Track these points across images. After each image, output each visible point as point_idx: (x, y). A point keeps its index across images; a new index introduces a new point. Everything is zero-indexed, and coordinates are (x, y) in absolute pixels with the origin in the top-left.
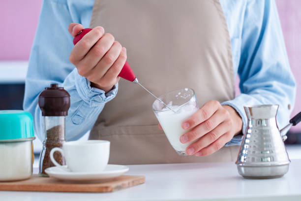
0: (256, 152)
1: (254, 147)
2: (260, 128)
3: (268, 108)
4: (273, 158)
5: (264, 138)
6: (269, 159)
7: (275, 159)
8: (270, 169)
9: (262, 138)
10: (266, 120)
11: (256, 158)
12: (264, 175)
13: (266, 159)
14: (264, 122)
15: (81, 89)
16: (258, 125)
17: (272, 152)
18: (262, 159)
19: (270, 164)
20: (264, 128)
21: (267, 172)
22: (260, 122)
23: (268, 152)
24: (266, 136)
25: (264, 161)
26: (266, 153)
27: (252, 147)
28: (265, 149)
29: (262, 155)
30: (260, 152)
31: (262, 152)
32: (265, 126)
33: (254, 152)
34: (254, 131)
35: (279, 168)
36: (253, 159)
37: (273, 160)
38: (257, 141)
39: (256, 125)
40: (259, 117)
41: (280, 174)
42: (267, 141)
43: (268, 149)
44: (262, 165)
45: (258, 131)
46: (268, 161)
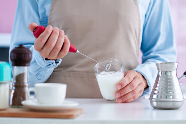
0: (163, 92)
1: (162, 89)
2: (166, 77)
3: (172, 64)
4: (174, 97)
5: (169, 84)
6: (171, 97)
7: (175, 98)
8: (171, 103)
9: (167, 84)
10: (170, 72)
11: (163, 96)
12: (168, 107)
13: (169, 97)
14: (169, 74)
15: (40, 61)
16: (165, 75)
17: (173, 93)
18: (167, 97)
19: (172, 100)
20: (169, 77)
21: (170, 105)
22: (166, 73)
23: (171, 93)
24: (170, 82)
25: (168, 98)
26: (169, 93)
27: (161, 88)
28: (169, 90)
29: (167, 94)
30: (166, 92)
31: (167, 93)
32: (169, 76)
33: (162, 92)
34: (162, 79)
35: (177, 103)
36: (161, 97)
37: (174, 98)
38: (164, 85)
39: (164, 75)
40: (166, 70)
41: (178, 107)
42: (170, 85)
43: (171, 90)
44: (167, 101)
45: (164, 79)
46: (171, 98)
